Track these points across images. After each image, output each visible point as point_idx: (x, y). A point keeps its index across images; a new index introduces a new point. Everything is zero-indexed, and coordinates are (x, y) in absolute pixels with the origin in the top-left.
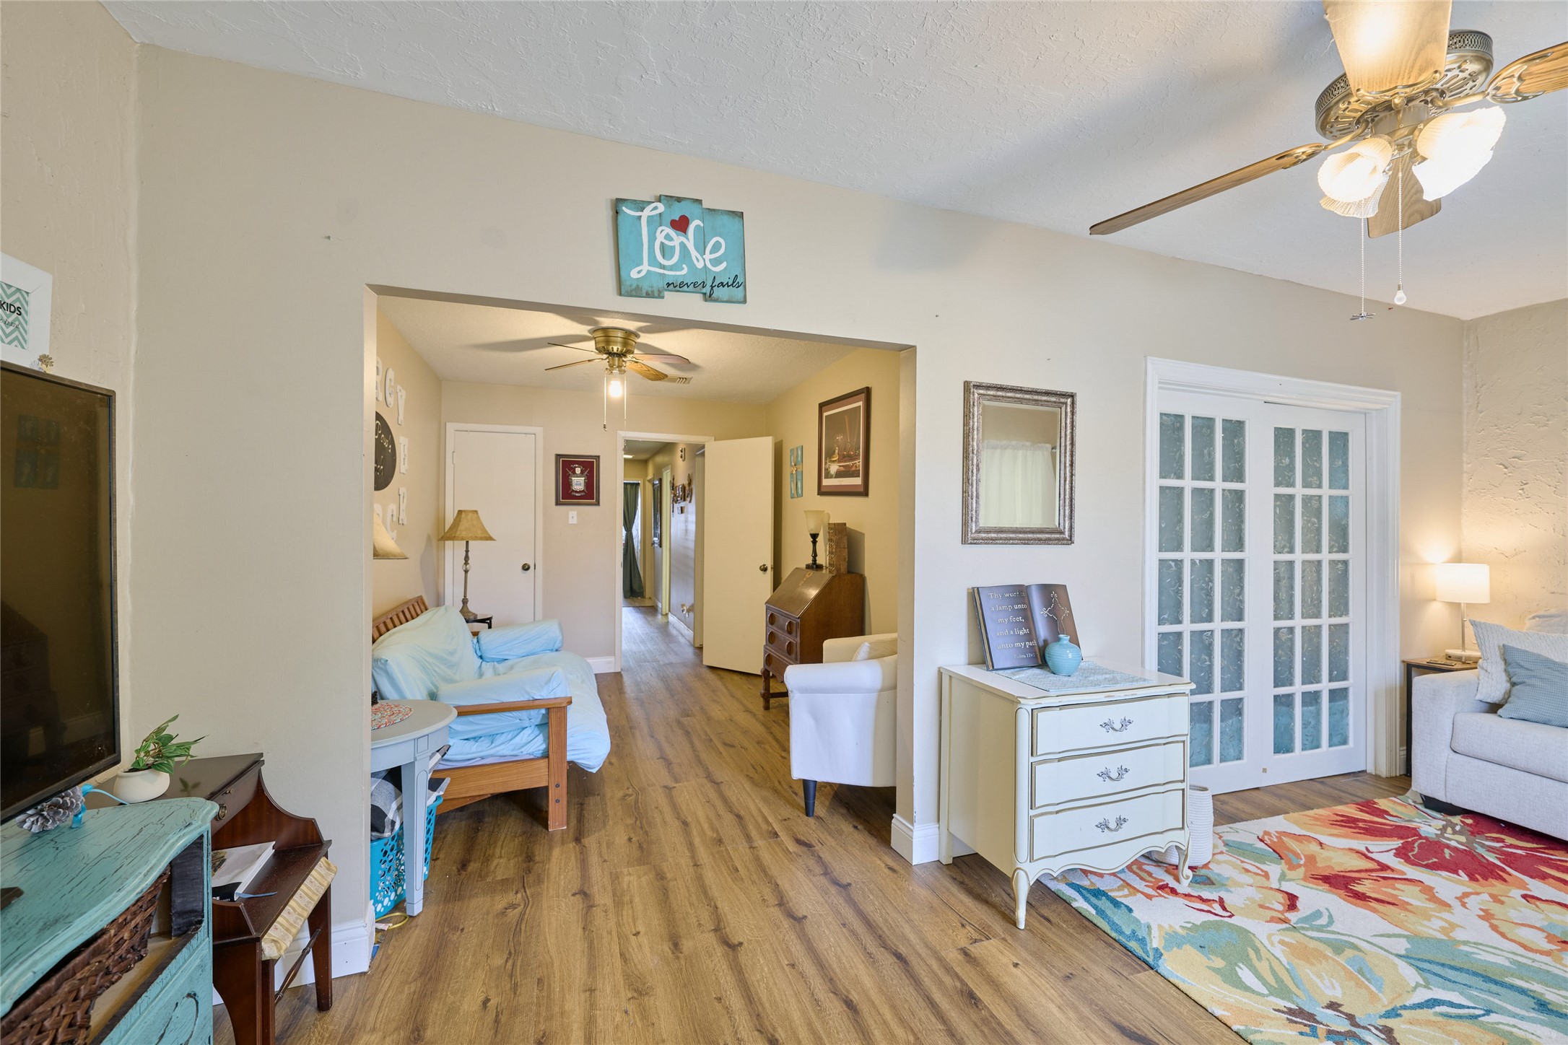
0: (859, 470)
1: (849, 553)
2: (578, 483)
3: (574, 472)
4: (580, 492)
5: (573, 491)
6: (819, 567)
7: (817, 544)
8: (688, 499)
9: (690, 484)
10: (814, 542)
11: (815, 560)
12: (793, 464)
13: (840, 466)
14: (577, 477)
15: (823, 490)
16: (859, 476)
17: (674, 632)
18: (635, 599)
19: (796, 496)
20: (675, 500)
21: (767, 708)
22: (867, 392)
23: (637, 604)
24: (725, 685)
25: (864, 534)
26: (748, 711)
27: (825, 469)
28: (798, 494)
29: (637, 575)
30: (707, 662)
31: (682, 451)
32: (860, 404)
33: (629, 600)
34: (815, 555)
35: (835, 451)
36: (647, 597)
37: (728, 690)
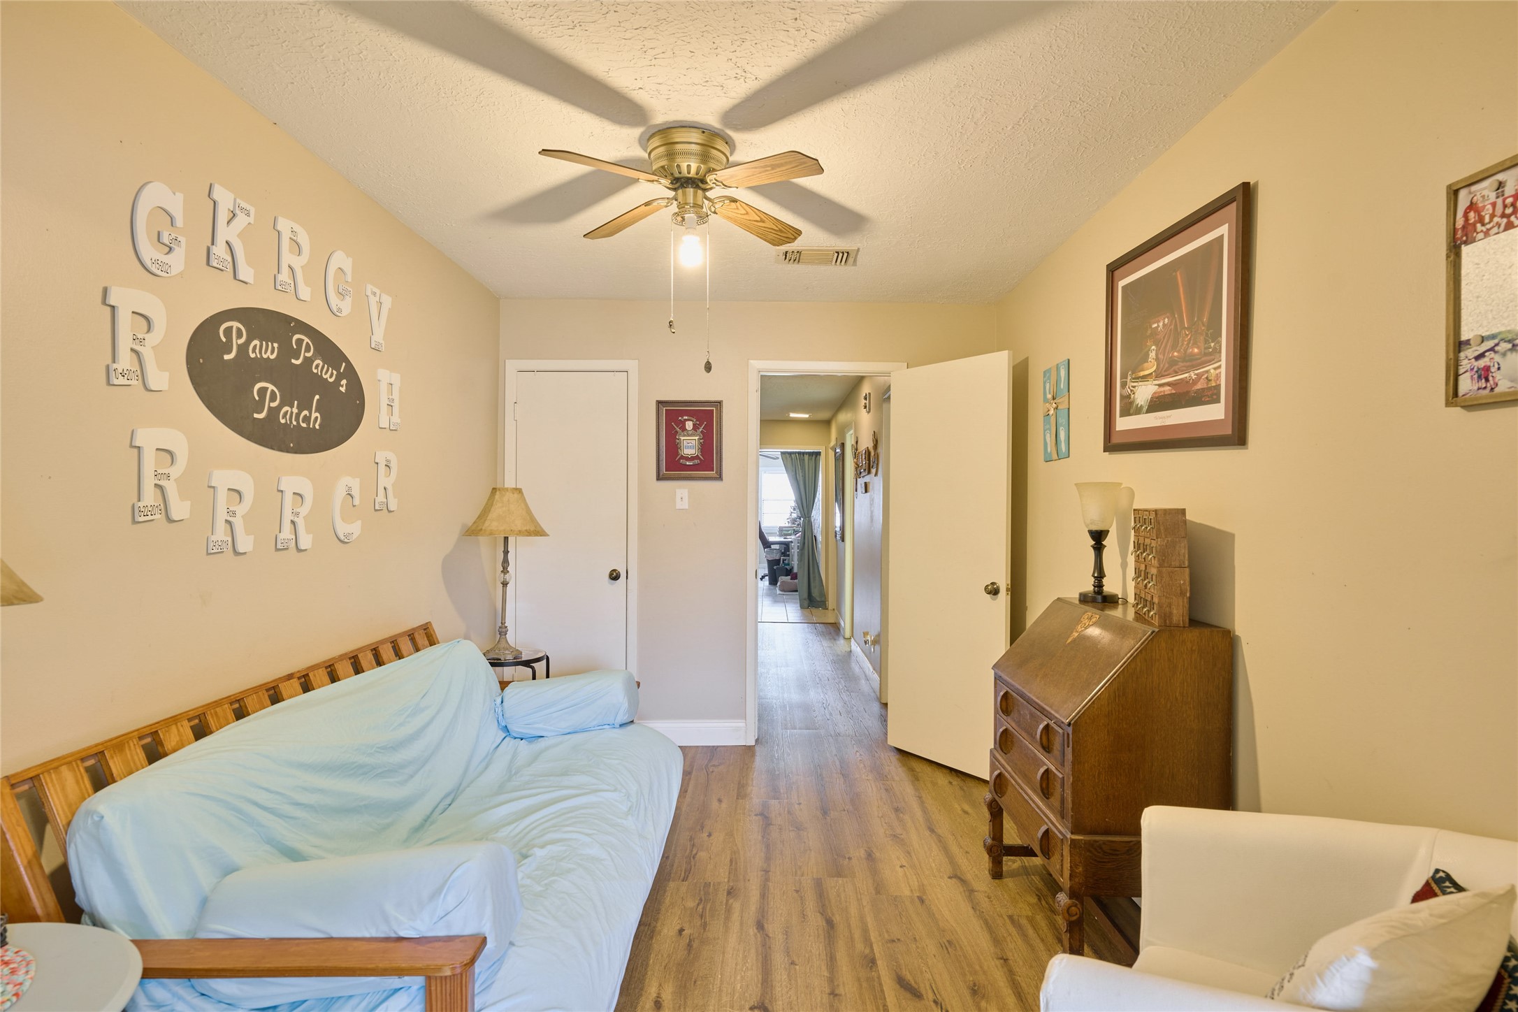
0: (1219, 385)
1: (1194, 581)
2: (690, 445)
3: (683, 429)
4: (692, 459)
5: (682, 457)
6: (1109, 601)
7: (1105, 553)
8: (873, 471)
9: (875, 447)
10: (1099, 548)
11: (1099, 585)
12: (1049, 396)
13: (1160, 385)
14: (689, 435)
15: (1116, 440)
16: (1218, 401)
17: (857, 669)
18: (814, 610)
19: (1055, 456)
20: (858, 475)
21: (997, 874)
22: (1244, 197)
23: (815, 620)
24: (920, 798)
25: (1232, 536)
26: (957, 877)
27: (1122, 397)
28: (1060, 453)
29: (817, 578)
30: (894, 741)
31: (866, 399)
32: (1224, 230)
33: (807, 612)
34: (1099, 575)
35: (1147, 355)
36: (830, 608)
37: (925, 811)
